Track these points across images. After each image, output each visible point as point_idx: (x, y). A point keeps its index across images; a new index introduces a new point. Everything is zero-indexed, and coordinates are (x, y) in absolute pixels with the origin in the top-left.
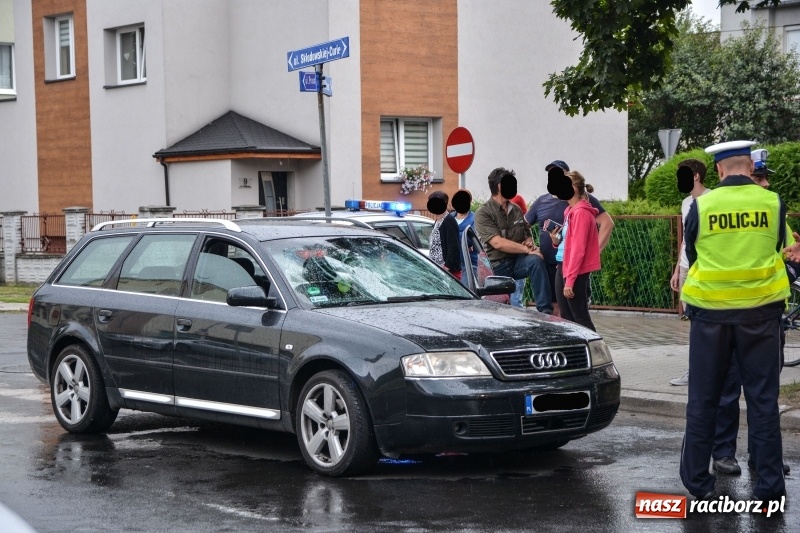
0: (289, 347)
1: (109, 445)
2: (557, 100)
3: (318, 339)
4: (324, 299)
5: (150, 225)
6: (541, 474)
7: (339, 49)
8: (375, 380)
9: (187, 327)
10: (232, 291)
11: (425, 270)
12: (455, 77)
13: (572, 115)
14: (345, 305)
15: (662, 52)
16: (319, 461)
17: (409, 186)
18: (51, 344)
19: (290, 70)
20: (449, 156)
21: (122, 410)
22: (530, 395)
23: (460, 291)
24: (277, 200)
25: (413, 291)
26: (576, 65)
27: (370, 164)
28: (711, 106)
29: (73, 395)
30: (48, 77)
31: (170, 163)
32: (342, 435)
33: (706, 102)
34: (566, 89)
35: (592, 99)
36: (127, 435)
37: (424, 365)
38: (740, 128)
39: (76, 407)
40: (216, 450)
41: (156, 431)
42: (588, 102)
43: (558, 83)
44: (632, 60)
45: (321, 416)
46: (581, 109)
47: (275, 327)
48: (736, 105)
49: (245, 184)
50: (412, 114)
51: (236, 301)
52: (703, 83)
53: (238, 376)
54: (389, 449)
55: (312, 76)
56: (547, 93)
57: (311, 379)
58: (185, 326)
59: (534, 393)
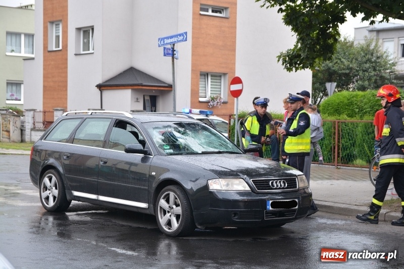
0: (154, 173)
1: (66, 218)
2: (283, 64)
3: (168, 170)
4: (171, 151)
5: (90, 113)
6: (272, 239)
7: (182, 37)
8: (195, 190)
9: (105, 163)
10: (127, 146)
11: (220, 139)
12: (234, 55)
13: (290, 72)
14: (181, 154)
15: (332, 44)
16: (166, 229)
17: (212, 104)
18: (40, 169)
19: (159, 46)
20: (231, 90)
21: (73, 201)
22: (269, 200)
23: (236, 150)
24: (152, 108)
25: (214, 149)
26: (292, 48)
27: (195, 93)
28: (349, 73)
29: (50, 193)
30: (49, 49)
31: (103, 90)
32: (178, 217)
33: (347, 71)
34: (287, 59)
35: (299, 64)
36: (75, 213)
37: (218, 184)
38: (362, 84)
39: (51, 199)
40: (117, 222)
41: (90, 212)
42: (297, 66)
43: (284, 56)
44: (318, 47)
45: (168, 207)
46: (294, 69)
47: (147, 164)
48: (361, 73)
49: (137, 100)
50: (214, 71)
51: (129, 151)
52: (346, 63)
53: (129, 187)
54: (200, 224)
55: (170, 49)
56: (279, 61)
57: (164, 189)
58: (104, 162)
59: (271, 199)
